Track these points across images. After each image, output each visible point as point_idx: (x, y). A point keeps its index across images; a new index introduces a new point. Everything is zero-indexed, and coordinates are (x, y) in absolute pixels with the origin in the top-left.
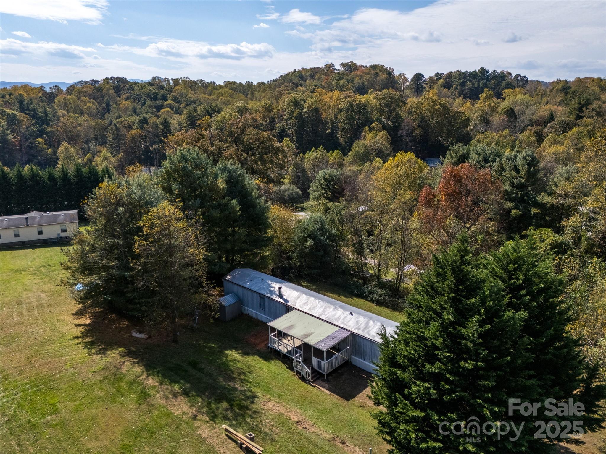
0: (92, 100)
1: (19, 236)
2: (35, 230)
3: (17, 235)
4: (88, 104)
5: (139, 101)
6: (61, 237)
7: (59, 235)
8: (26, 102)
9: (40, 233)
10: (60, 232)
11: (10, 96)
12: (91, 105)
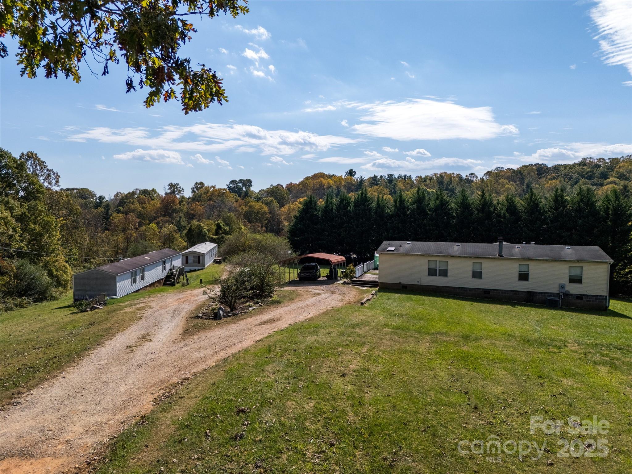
0: (512, 182)
1: (480, 277)
2: (513, 269)
3: (477, 275)
4: (507, 186)
5: (570, 180)
6: (567, 294)
7: (562, 287)
8: (446, 182)
9: (524, 276)
10: (565, 281)
11: (431, 181)
12: (510, 186)
